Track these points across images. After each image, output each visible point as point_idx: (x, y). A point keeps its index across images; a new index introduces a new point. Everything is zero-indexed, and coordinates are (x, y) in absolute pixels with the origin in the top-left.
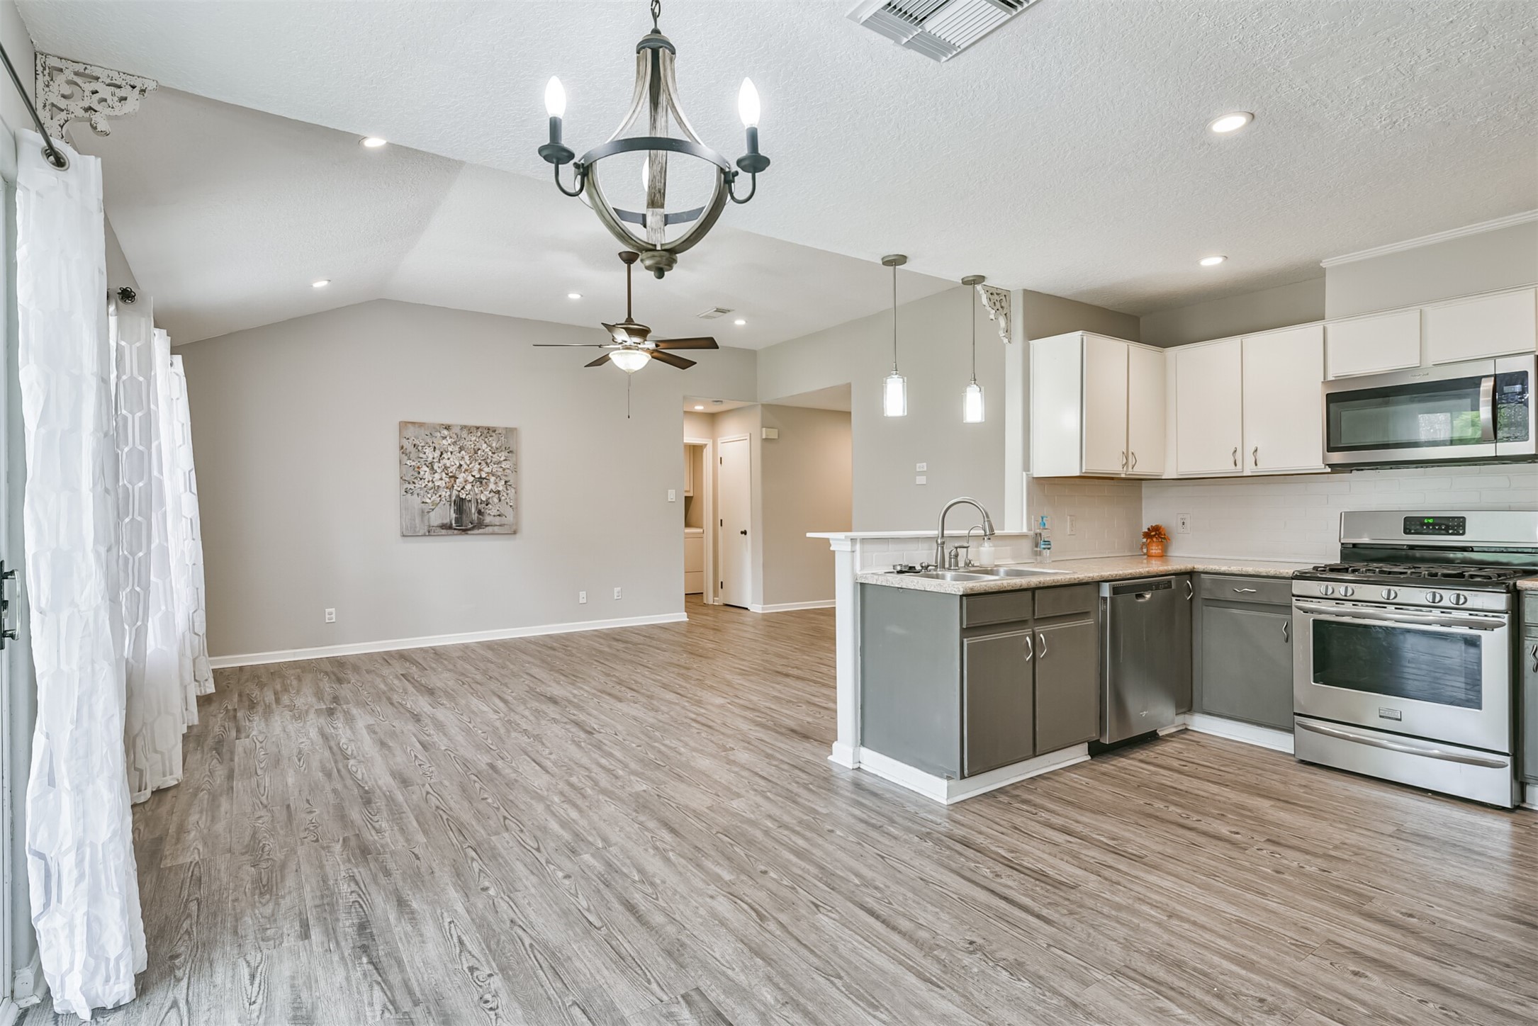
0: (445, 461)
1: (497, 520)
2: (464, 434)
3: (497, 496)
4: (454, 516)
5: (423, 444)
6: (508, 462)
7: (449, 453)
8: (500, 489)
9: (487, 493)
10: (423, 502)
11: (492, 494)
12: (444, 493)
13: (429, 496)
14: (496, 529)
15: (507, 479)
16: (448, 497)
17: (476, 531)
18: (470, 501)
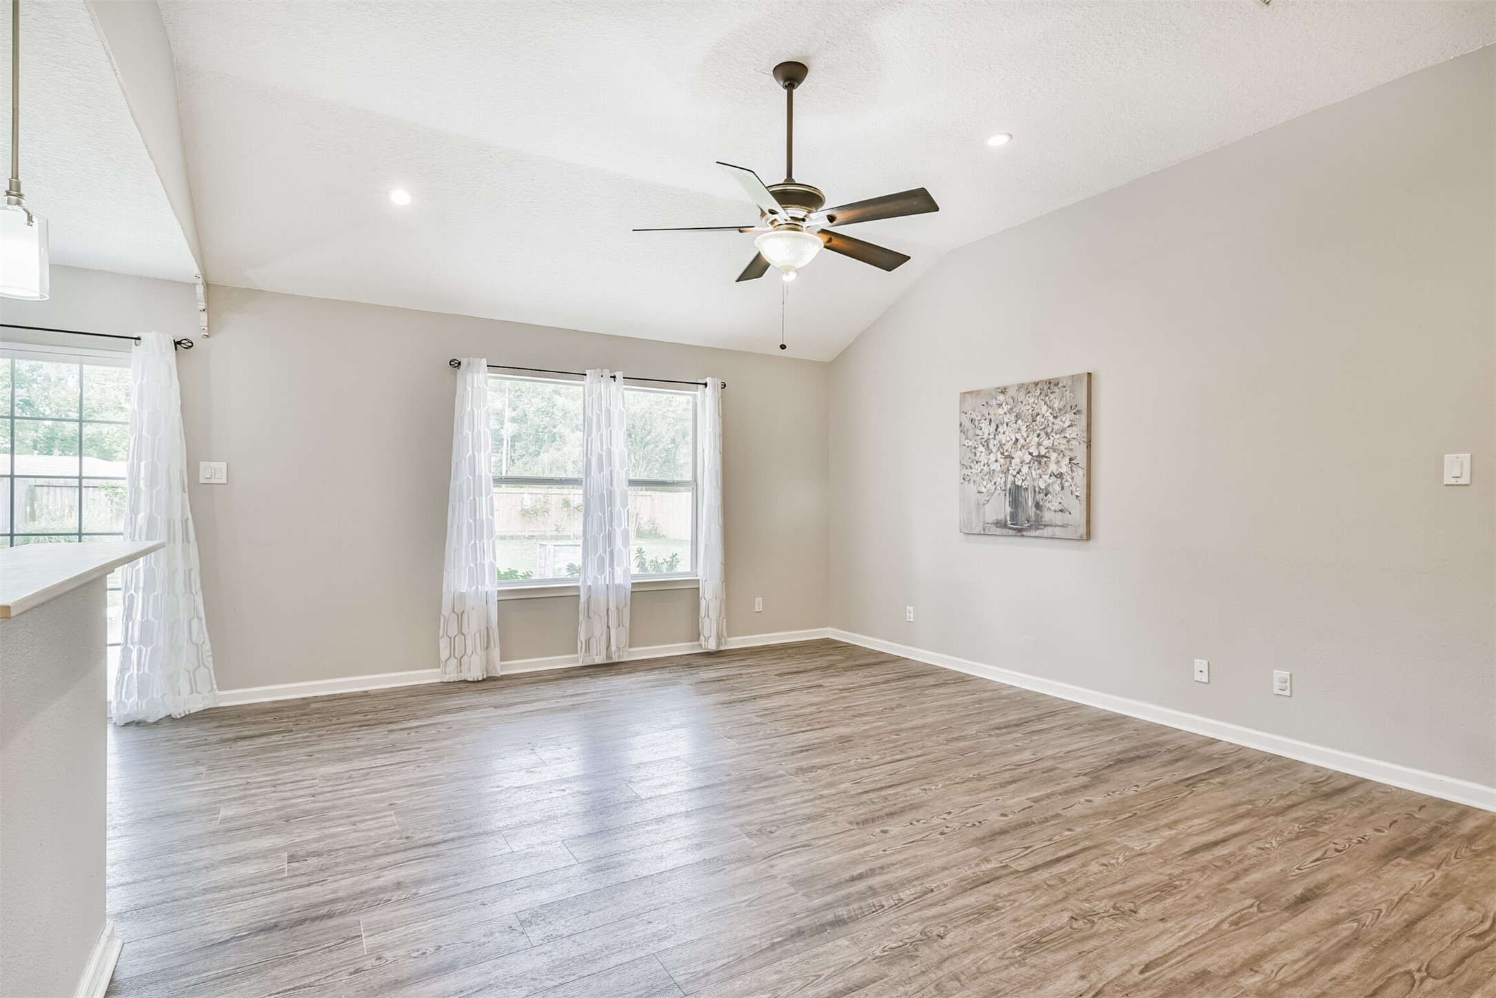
0: (1000, 436)
1: (1058, 518)
2: (1021, 396)
3: (1059, 481)
4: (1009, 509)
5: (979, 418)
6: (1074, 428)
7: (1005, 425)
8: (1063, 470)
9: (1046, 477)
10: (979, 492)
11: (1053, 478)
12: (999, 479)
13: (985, 483)
14: (1058, 532)
15: (1072, 455)
16: (1003, 485)
17: (1033, 533)
18: (1027, 489)
